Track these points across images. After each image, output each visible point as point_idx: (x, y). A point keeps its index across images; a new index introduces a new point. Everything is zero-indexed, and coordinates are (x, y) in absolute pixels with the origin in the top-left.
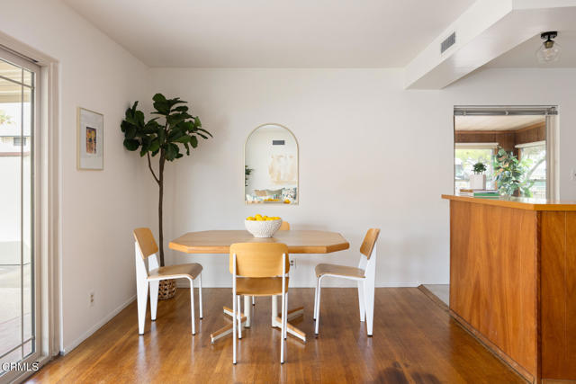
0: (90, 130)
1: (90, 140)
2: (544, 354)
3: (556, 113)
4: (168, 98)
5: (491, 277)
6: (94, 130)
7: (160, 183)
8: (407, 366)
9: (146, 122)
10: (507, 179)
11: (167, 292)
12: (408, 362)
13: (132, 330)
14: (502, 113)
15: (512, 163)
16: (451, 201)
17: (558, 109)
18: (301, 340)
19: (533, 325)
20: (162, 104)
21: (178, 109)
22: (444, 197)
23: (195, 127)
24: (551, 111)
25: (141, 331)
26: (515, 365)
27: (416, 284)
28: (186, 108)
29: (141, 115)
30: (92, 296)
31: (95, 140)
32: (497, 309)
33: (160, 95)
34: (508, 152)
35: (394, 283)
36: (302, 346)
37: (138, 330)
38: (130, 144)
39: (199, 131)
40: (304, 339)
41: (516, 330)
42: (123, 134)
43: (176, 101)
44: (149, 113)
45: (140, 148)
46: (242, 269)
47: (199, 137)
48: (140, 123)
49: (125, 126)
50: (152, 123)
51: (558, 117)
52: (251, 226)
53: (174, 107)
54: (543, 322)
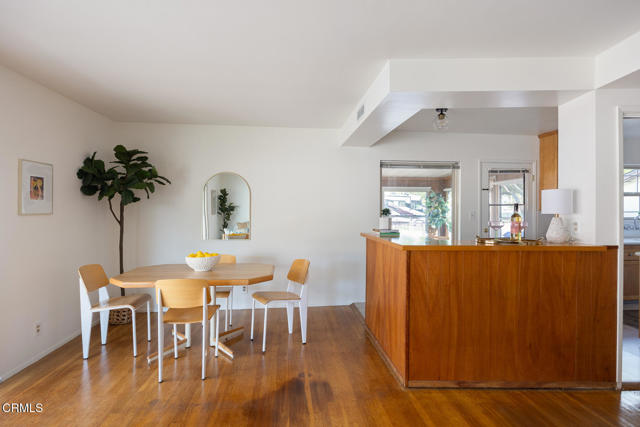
0: (35, 179)
1: (36, 188)
2: (411, 362)
3: (458, 168)
4: (129, 148)
5: (385, 297)
6: (42, 179)
7: (121, 223)
8: (310, 375)
9: (106, 170)
10: (437, 215)
11: (126, 318)
12: (312, 372)
13: (77, 356)
14: (419, 167)
15: (440, 203)
16: (367, 240)
17: (460, 165)
18: (229, 357)
19: (403, 340)
20: (122, 154)
21: (138, 159)
22: (363, 235)
23: (153, 174)
24: (455, 166)
25: (86, 354)
26: (395, 370)
27: (349, 303)
28: (146, 158)
29: (101, 163)
30: (38, 327)
31: (42, 188)
32: (387, 327)
33: (121, 146)
34: (438, 195)
35: (321, 302)
36: (230, 362)
37: (82, 356)
38: (87, 190)
39: (158, 179)
40: (232, 356)
41: (396, 343)
42: (81, 181)
43: (136, 152)
44: (110, 162)
45: (98, 192)
46: (167, 301)
47: (156, 184)
48: (99, 171)
49: (81, 174)
50: (112, 171)
51: (460, 171)
52: (190, 262)
53: (135, 157)
54: (411, 337)
